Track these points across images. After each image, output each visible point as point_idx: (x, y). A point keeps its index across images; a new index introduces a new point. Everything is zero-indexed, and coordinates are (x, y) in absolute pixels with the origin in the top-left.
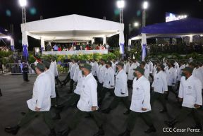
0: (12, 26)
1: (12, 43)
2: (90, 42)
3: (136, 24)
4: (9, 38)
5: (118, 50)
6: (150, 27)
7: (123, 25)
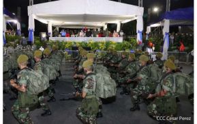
0: (19, 9)
1: (19, 28)
2: (102, 28)
3: (156, 10)
4: (15, 21)
5: (135, 39)
6: (176, 12)
7: (142, 9)
